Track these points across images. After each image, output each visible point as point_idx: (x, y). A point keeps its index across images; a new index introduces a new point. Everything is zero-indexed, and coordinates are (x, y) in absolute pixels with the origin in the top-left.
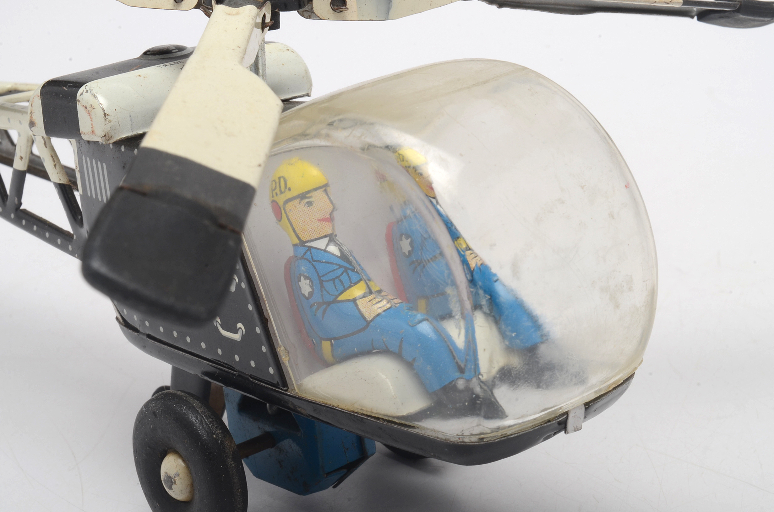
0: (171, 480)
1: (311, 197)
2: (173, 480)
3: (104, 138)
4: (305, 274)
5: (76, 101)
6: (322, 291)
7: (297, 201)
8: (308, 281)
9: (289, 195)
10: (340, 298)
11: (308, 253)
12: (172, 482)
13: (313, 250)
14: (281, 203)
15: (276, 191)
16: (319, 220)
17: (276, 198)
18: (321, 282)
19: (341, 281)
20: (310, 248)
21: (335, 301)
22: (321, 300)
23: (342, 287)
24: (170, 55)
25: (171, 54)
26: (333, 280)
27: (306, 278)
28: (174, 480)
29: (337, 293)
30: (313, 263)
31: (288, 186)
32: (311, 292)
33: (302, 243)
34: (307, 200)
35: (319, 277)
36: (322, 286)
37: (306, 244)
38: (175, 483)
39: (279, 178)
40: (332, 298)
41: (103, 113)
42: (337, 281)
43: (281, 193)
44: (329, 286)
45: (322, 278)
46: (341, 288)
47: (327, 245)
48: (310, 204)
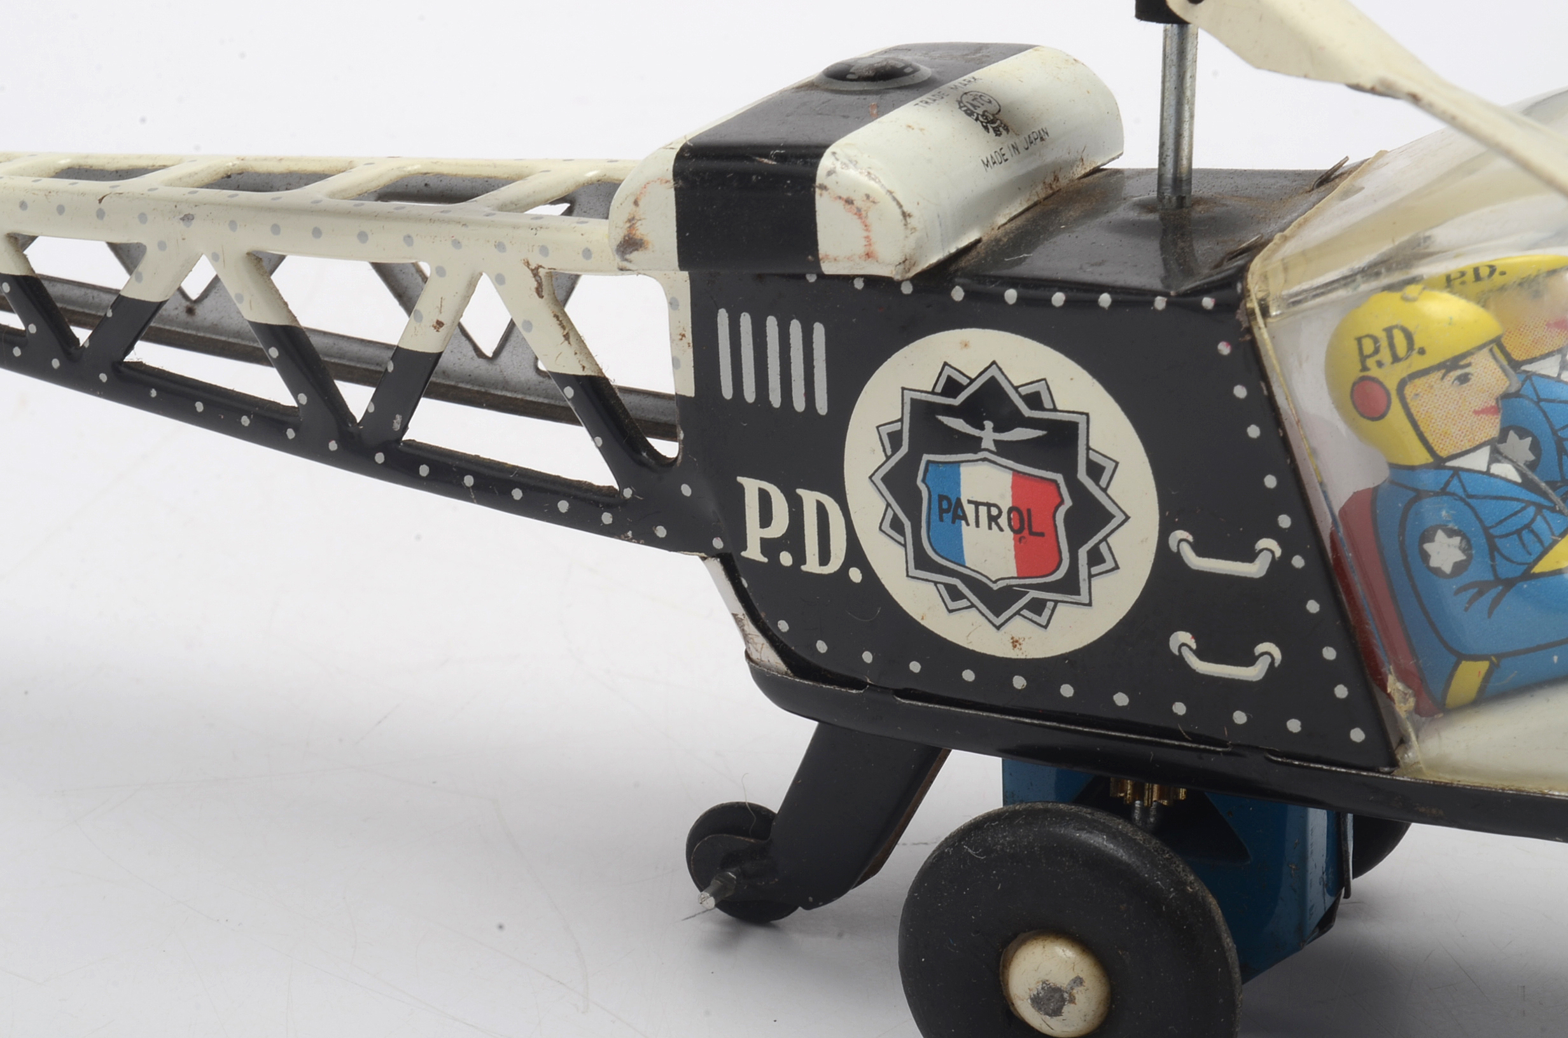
0: (1062, 996)
1: (1469, 365)
2: (1066, 995)
3: (902, 267)
4: (1450, 525)
5: (814, 188)
6: (1493, 559)
7: (1440, 374)
8: (1457, 540)
9: (1418, 363)
10: (1537, 569)
11: (1455, 481)
12: (1063, 1000)
13: (1464, 475)
14: (1392, 384)
15: (1377, 358)
16: (1476, 412)
17: (1374, 372)
18: (1490, 539)
19: (1533, 532)
20: (1457, 471)
21: (1528, 576)
22: (1489, 576)
23: (1538, 545)
24: (906, 81)
25: (906, 78)
26: (1518, 532)
27: (1451, 533)
28: (1071, 995)
29: (1531, 559)
30: (1469, 500)
31: (1418, 344)
32: (1461, 561)
33: (1439, 462)
34: (1459, 372)
35: (1486, 530)
36: (1493, 549)
37: (1449, 464)
38: (1072, 1000)
39: (1389, 331)
40: (1515, 571)
41: (898, 211)
42: (1525, 533)
43: (1396, 359)
44: (1508, 546)
45: (1491, 531)
46: (1537, 549)
47: (1490, 462)
48: (1464, 379)
